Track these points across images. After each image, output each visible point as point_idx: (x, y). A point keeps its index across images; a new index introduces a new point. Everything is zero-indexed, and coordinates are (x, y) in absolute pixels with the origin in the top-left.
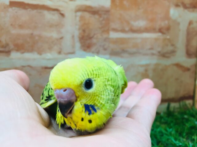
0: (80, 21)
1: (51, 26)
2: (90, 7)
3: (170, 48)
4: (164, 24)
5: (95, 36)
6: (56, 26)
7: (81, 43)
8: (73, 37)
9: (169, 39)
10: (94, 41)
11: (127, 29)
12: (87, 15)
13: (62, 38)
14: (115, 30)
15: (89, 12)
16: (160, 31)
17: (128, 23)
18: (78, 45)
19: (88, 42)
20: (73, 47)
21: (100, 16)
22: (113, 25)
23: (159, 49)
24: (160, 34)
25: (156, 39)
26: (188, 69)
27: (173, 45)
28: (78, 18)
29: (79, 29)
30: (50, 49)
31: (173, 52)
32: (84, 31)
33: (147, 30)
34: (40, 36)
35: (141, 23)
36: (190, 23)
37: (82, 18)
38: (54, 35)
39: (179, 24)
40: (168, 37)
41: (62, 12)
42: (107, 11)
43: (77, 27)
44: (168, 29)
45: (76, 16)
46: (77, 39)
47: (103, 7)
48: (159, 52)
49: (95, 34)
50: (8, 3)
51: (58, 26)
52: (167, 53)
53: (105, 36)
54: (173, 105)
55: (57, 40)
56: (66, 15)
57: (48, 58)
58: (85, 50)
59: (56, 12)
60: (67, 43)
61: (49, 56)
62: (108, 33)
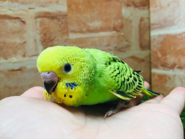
0: (40, 26)
1: (14, 33)
2: (48, 13)
3: (125, 43)
4: (118, 22)
5: (56, 39)
6: (19, 32)
8: (35, 40)
9: (123, 36)
11: (84, 30)
12: (46, 20)
13: (25, 43)
14: (74, 32)
15: (48, 17)
16: (115, 29)
17: (85, 24)
19: (50, 44)
20: (37, 49)
21: (59, 20)
22: (71, 28)
23: (115, 45)
24: (115, 32)
25: (112, 37)
26: (143, 60)
27: (127, 41)
28: (38, 24)
29: (40, 33)
30: (15, 53)
31: (128, 46)
32: (45, 35)
33: (102, 29)
34: (4, 43)
35: (97, 24)
36: (142, 20)
37: (42, 23)
38: (18, 41)
39: (131, 21)
40: (122, 34)
41: (23, 20)
42: (65, 16)
43: (38, 32)
44: (122, 27)
45: (36, 22)
46: (39, 43)
47: (60, 12)
48: (116, 48)
49: (55, 37)
51: (20, 32)
52: (122, 48)
53: (65, 37)
55: (21, 44)
56: (27, 21)
57: (13, 61)
59: (17, 20)
60: (30, 46)
61: (14, 59)
62: (68, 35)
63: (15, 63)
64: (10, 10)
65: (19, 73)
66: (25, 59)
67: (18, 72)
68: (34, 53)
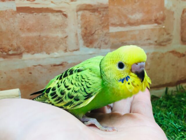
0: (81, 20)
1: (56, 27)
2: (90, 5)
3: (166, 37)
4: (159, 14)
5: (96, 33)
6: (60, 26)
7: (84, 40)
8: (77, 34)
10: (96, 37)
11: (125, 23)
12: (88, 13)
13: (66, 37)
14: (114, 25)
15: (89, 10)
16: (156, 21)
17: (126, 17)
18: (81, 42)
19: (90, 38)
20: (77, 44)
21: (100, 13)
22: (112, 21)
23: (156, 39)
24: (156, 25)
25: (153, 30)
26: (183, 55)
27: (168, 34)
28: (79, 17)
29: (81, 27)
30: (57, 48)
31: (169, 40)
32: (86, 28)
33: (143, 22)
34: (47, 37)
35: (138, 16)
36: (184, 11)
37: (83, 16)
38: (60, 35)
39: (173, 13)
40: (164, 27)
41: (65, 13)
42: (106, 8)
43: (80, 25)
44: (163, 19)
45: (77, 16)
46: (80, 37)
47: (101, 4)
48: (156, 42)
49: (96, 31)
50: (15, 10)
51: (62, 26)
52: (163, 42)
53: (105, 31)
54: (170, 89)
55: (62, 39)
56: (69, 15)
57: (55, 56)
58: (88, 46)
59: (59, 13)
60: (72, 41)
61: (56, 54)
62: (108, 28)
63: (57, 58)
64: (52, 2)
65: (61, 67)
66: (66, 53)
67: (59, 67)
68: (75, 48)
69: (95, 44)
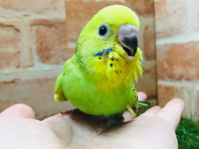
0: (36, 34)
1: (7, 42)
2: (45, 21)
5: (54, 48)
6: (12, 41)
7: (39, 55)
8: (31, 50)
10: (53, 52)
12: (43, 28)
13: (19, 52)
14: (73, 40)
15: (45, 25)
18: (36, 58)
19: (46, 54)
20: (32, 60)
21: (56, 28)
22: (70, 36)
26: (148, 71)
28: (34, 33)
29: (36, 42)
30: (8, 64)
32: (41, 44)
36: (146, 28)
37: (38, 32)
38: (11, 50)
41: (17, 28)
42: (63, 23)
43: (34, 40)
45: (31, 30)
46: (34, 52)
47: (58, 19)
49: (52, 46)
51: (14, 41)
53: (63, 47)
55: (14, 54)
56: (22, 30)
57: (6, 73)
58: (44, 62)
59: (10, 28)
60: (25, 56)
61: (7, 70)
62: (66, 44)
63: (7, 74)
64: (3, 17)
65: (12, 85)
66: (19, 70)
68: (28, 63)
69: (53, 60)
